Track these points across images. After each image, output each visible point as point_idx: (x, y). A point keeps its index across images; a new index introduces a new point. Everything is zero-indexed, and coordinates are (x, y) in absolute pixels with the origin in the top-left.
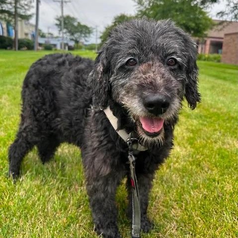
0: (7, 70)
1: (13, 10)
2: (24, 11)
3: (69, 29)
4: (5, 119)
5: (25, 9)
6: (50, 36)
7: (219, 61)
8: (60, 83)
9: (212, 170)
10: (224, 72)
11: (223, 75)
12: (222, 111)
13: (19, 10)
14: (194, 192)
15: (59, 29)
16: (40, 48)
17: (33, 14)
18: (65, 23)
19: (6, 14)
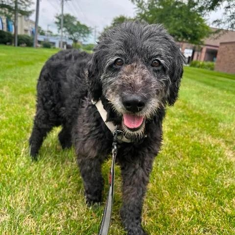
0: (7, 64)
1: (13, 5)
2: (24, 6)
3: (69, 28)
4: (7, 106)
5: (26, 5)
6: (49, 33)
7: (212, 69)
8: (65, 76)
9: (184, 158)
10: (214, 79)
11: (212, 82)
12: (204, 112)
13: (19, 6)
14: (165, 172)
15: (59, 27)
16: (39, 45)
17: (34, 10)
18: (65, 22)
19: (7, 9)
